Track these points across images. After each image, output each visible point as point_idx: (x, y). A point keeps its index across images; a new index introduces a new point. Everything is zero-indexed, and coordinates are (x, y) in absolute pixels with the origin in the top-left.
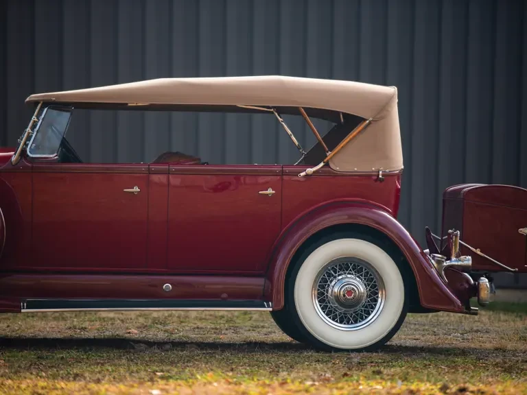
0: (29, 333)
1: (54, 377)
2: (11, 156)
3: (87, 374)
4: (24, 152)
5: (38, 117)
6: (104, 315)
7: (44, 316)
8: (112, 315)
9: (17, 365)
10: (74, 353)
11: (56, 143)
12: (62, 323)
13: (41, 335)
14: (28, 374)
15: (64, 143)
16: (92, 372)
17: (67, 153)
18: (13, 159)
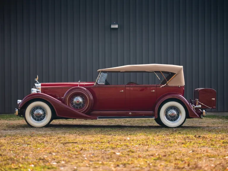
0: (99, 124)
1: (105, 134)
2: (94, 84)
3: (112, 134)
4: (97, 83)
5: (100, 75)
6: (116, 120)
7: (102, 120)
8: (117, 120)
9: (96, 132)
10: (109, 129)
11: (104, 81)
12: (106, 122)
13: (102, 125)
14: (99, 134)
15: (106, 81)
16: (114, 133)
17: (107, 83)
18: (95, 84)
